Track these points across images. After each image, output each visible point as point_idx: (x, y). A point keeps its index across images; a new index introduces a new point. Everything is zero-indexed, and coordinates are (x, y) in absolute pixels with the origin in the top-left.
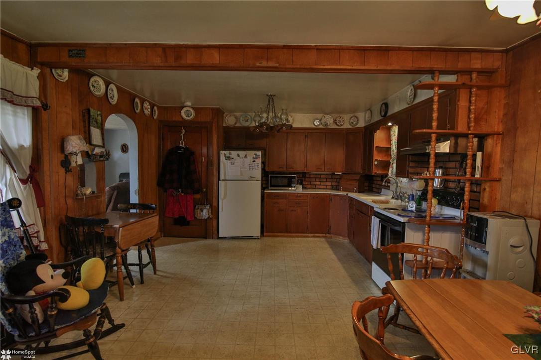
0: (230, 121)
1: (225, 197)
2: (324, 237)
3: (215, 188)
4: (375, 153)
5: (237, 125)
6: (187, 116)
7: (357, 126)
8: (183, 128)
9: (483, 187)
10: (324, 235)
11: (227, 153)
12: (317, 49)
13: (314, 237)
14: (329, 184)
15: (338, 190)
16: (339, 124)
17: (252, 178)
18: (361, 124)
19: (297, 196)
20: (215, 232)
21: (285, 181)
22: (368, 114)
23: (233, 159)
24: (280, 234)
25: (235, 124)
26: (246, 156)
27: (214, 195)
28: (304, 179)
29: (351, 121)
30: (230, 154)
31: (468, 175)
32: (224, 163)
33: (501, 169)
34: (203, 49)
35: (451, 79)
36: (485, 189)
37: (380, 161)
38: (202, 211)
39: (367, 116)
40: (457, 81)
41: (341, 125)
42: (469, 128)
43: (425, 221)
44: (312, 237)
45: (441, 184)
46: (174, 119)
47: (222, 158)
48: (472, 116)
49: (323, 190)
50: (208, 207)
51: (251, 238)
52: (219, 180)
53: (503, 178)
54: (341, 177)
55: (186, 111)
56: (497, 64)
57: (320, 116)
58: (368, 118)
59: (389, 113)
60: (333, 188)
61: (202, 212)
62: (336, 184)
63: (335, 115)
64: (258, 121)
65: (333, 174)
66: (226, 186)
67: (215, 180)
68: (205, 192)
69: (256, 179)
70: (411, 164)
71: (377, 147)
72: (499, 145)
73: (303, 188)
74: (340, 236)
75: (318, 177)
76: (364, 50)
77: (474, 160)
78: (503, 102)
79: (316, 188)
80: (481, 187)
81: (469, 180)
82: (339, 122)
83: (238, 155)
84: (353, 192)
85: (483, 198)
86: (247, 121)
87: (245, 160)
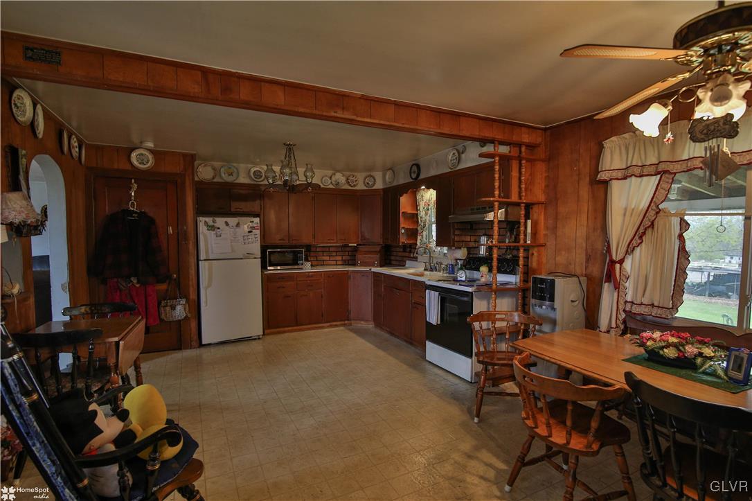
0: (204, 173)
1: (209, 285)
2: (344, 325)
3: (193, 271)
4: (402, 219)
5: (215, 180)
6: (140, 163)
7: (374, 188)
8: (133, 181)
9: (530, 252)
10: (343, 322)
11: (209, 220)
12: (395, 105)
13: (331, 326)
14: (340, 258)
15: (354, 265)
16: (352, 185)
17: (249, 255)
18: (379, 185)
19: (308, 277)
20: (195, 337)
21: (290, 257)
22: (389, 175)
23: (219, 228)
24: (287, 329)
25: (213, 178)
26: (238, 225)
27: (191, 283)
28: (308, 253)
29: (367, 181)
30: (214, 222)
31: (522, 242)
32: (205, 236)
33: (546, 235)
34: (263, 84)
35: (503, 149)
36: (533, 254)
37: (407, 229)
38: (173, 308)
39: (387, 177)
40: (510, 152)
41: (355, 186)
42: (520, 198)
43: (491, 288)
44: (328, 327)
45: (486, 252)
46: (116, 166)
47: (202, 228)
48: (523, 186)
49: (332, 267)
50: (183, 301)
51: (249, 339)
52: (198, 260)
53: (548, 243)
54: (355, 250)
55: (139, 155)
56: (539, 140)
57: (330, 173)
58: (389, 178)
59: (422, 176)
60: (345, 263)
61: (175, 309)
62: (348, 258)
63: (348, 173)
64: (271, 177)
65: (346, 246)
66: (210, 269)
67: (192, 261)
68: (175, 279)
69: (254, 256)
70: (457, 232)
71: (403, 213)
72: (543, 213)
73: (312, 265)
74: (362, 320)
75: (326, 250)
76: (440, 112)
77: (526, 227)
78: (544, 175)
79: (323, 265)
80: (528, 252)
81: (523, 246)
82: (352, 181)
83: (227, 224)
84: (374, 266)
85: (532, 263)
86: (231, 174)
87: (238, 230)
